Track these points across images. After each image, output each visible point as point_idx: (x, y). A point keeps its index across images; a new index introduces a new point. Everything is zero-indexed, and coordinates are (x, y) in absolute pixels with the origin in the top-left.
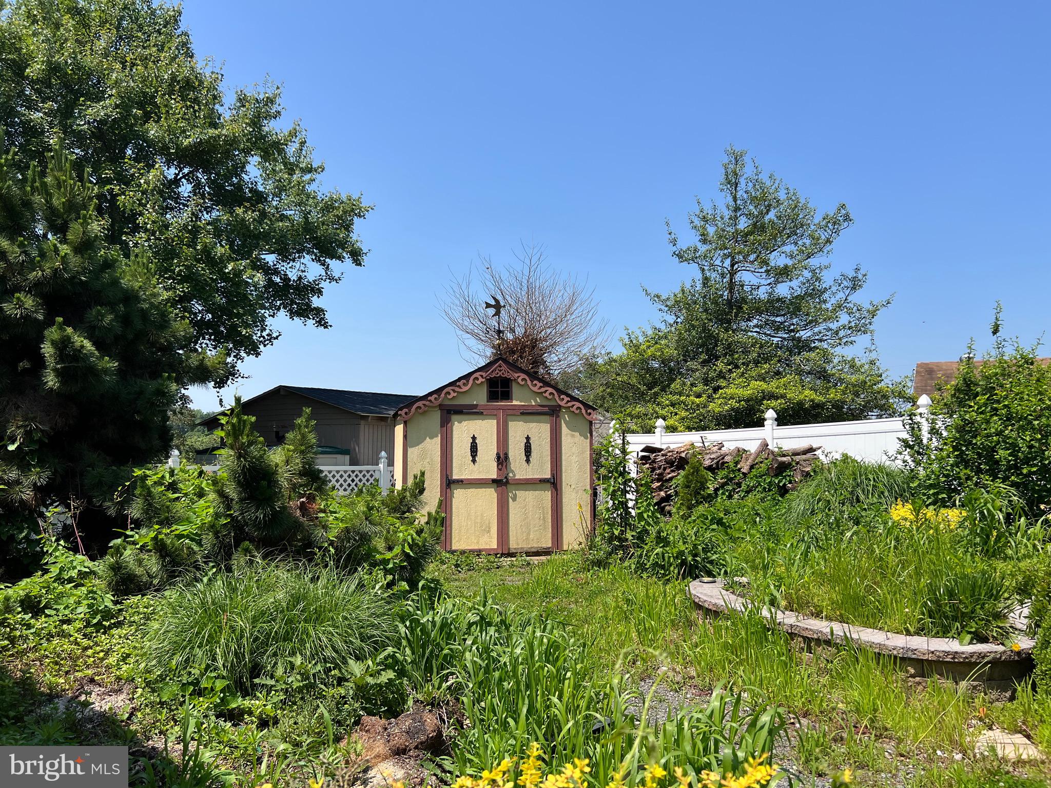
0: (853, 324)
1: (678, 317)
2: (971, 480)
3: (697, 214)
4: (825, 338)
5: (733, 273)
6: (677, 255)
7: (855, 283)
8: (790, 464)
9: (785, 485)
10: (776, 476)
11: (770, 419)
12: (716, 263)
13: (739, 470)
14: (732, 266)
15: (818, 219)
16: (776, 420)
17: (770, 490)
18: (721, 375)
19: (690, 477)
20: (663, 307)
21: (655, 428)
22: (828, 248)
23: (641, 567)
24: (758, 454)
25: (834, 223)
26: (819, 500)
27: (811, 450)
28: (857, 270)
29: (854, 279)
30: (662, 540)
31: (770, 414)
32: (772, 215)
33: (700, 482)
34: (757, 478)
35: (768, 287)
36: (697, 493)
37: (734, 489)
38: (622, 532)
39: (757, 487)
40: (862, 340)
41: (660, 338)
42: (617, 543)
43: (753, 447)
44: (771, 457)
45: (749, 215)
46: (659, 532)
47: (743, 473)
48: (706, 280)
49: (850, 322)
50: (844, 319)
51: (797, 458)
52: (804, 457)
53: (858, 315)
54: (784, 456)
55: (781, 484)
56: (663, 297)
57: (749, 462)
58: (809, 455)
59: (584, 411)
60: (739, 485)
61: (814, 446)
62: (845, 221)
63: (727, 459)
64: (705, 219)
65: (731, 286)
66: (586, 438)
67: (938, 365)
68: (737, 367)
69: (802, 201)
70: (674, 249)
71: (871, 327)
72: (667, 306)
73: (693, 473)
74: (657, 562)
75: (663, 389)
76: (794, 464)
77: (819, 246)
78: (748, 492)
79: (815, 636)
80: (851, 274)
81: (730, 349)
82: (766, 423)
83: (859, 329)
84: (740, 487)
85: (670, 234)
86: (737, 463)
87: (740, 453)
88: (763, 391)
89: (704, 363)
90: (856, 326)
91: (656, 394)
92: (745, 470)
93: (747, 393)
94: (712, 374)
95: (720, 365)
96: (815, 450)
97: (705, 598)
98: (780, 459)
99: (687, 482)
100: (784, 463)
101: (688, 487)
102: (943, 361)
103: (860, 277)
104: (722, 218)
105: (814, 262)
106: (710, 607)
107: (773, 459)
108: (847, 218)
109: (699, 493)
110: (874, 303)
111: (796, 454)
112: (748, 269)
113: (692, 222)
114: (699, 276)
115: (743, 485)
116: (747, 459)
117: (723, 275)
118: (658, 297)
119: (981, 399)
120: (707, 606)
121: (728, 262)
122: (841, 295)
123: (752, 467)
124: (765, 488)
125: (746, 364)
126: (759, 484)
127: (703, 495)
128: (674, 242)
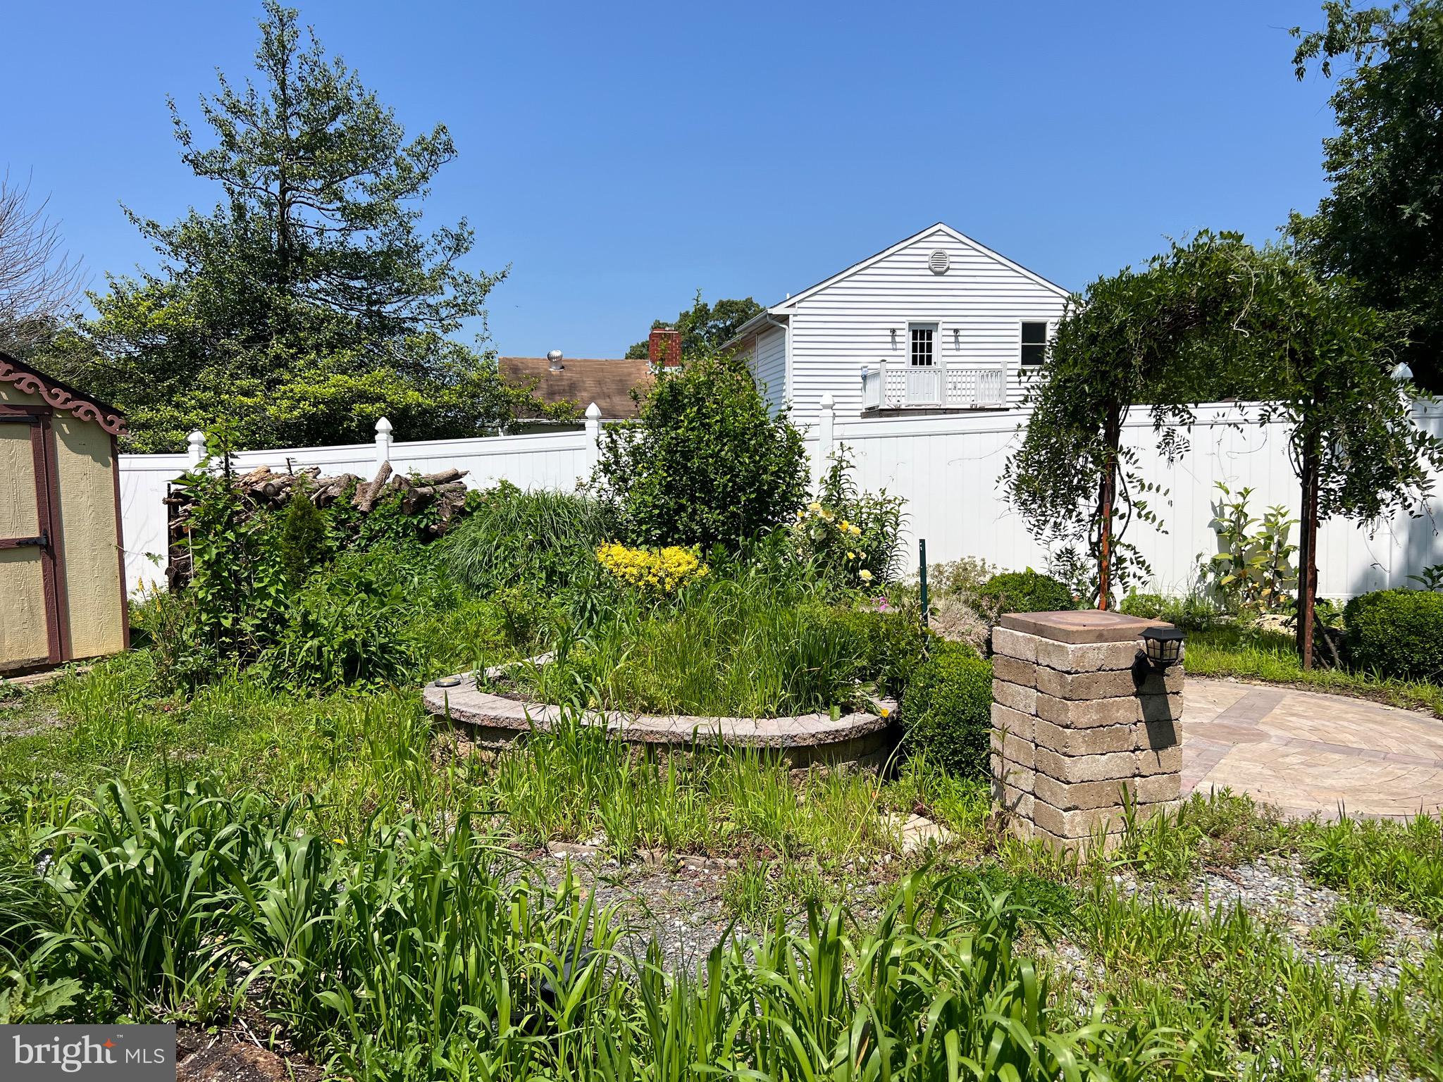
0: (460, 301)
1: (191, 264)
2: (685, 511)
3: (221, 98)
4: (421, 317)
5: (285, 205)
6: (191, 161)
7: (459, 244)
8: (432, 497)
9: (427, 526)
10: (414, 514)
11: (383, 432)
12: (258, 185)
13: (355, 508)
14: (283, 192)
15: (408, 142)
16: (391, 433)
17: (405, 535)
18: (278, 362)
19: (298, 523)
20: (163, 245)
21: (189, 444)
22: (422, 187)
23: (278, 673)
24: (381, 483)
25: (432, 153)
26: (498, 547)
27: (456, 476)
28: (463, 225)
29: (458, 238)
30: (309, 627)
31: (383, 425)
32: (338, 125)
33: (315, 530)
34: (385, 518)
35: (339, 234)
36: (311, 547)
37: (348, 537)
38: (236, 621)
39: (386, 531)
40: (471, 324)
41: (162, 297)
42: (228, 640)
43: (370, 474)
44: (405, 489)
45: (307, 119)
46: (306, 615)
47: (362, 513)
48: (239, 210)
49: (455, 298)
50: (450, 293)
51: (441, 488)
52: (448, 486)
53: (465, 289)
54: (423, 485)
55: (422, 526)
56: (164, 228)
57: (369, 495)
58: (453, 485)
59: (99, 418)
60: (355, 530)
61: (460, 471)
62: (446, 150)
63: (333, 491)
64: (235, 109)
65: (284, 227)
66: (106, 465)
67: (523, 361)
68: (301, 351)
69: (386, 112)
70: (186, 150)
71: (480, 308)
72: (171, 244)
73: (302, 517)
74: (307, 663)
75: (185, 383)
76: (438, 496)
77: (411, 183)
78: (370, 539)
79: (664, 740)
80: (455, 230)
81: (288, 323)
82: (377, 437)
83: (465, 308)
84: (357, 533)
85: (177, 123)
86: (350, 497)
87: (352, 483)
88: (350, 390)
89: (248, 343)
90: (465, 304)
91: (171, 390)
92: (364, 507)
93: (329, 391)
94: (263, 361)
95: (277, 347)
96: (460, 477)
97: (475, 711)
98: (420, 490)
99: (294, 531)
100: (423, 496)
101: (295, 538)
102: (529, 357)
103: (466, 235)
104: (266, 112)
105: (404, 204)
106: (485, 723)
107: (409, 492)
108: (449, 149)
109: (314, 547)
110: (486, 274)
111: (438, 482)
112: (310, 201)
113: (208, 111)
114: (227, 202)
115: (362, 528)
116: (364, 491)
117: (268, 205)
118: (155, 226)
119: (692, 411)
120: (479, 722)
121: (275, 187)
122: (439, 259)
123: (374, 504)
124: (397, 533)
125: (317, 347)
126: (390, 527)
127: (320, 549)
128: (186, 138)
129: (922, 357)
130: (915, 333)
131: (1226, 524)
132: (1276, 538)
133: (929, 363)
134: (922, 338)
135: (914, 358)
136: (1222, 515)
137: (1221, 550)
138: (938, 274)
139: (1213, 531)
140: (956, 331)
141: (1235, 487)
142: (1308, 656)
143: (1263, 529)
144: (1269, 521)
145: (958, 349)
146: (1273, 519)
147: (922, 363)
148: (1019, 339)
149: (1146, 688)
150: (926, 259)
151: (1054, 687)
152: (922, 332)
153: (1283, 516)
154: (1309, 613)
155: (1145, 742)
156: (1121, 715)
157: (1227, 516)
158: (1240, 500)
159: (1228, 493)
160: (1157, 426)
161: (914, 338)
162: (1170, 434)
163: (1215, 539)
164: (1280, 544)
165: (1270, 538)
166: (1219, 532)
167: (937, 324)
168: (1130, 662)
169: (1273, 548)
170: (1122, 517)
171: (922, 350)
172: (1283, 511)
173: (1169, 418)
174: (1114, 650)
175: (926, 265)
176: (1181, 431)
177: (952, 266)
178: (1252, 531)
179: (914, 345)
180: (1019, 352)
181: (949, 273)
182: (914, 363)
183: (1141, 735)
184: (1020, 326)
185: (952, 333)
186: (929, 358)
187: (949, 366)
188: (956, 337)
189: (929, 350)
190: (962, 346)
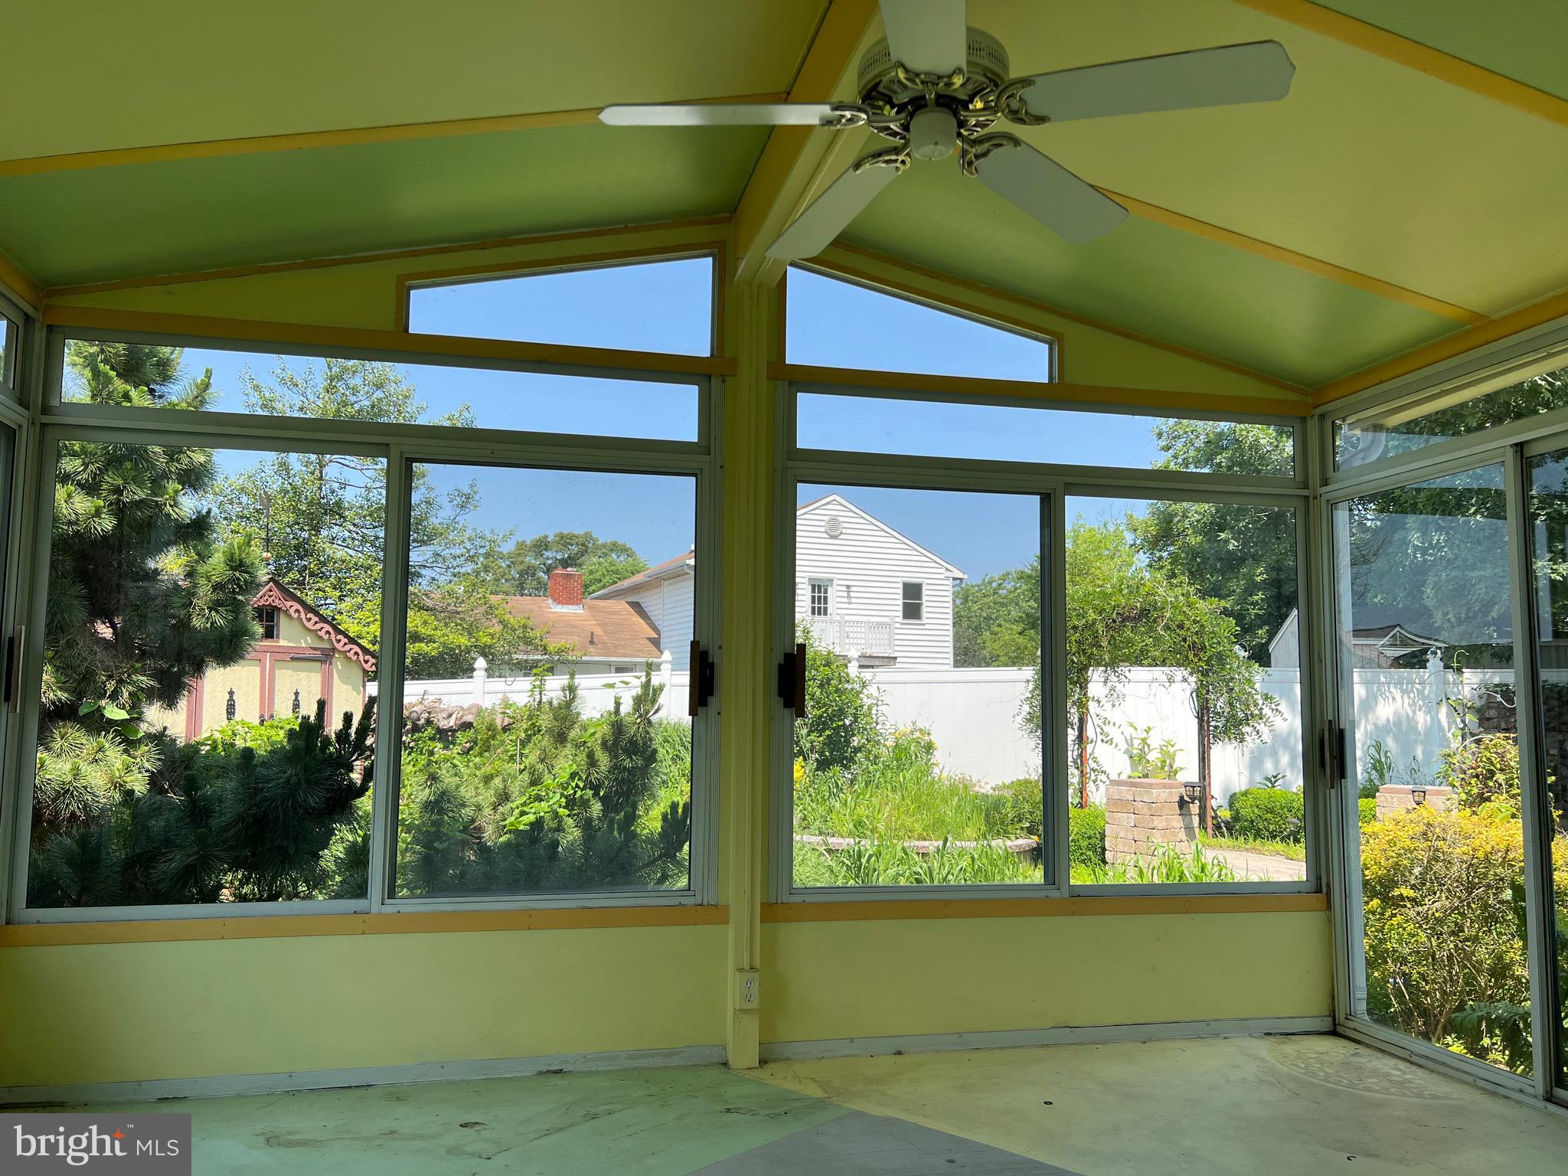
11: (480, 669)
16: (484, 670)
31: (481, 663)
59: (361, 658)
82: (478, 673)
129: (819, 608)
130: (813, 587)
131: (1135, 751)
132: (1168, 762)
133: (825, 614)
134: (819, 592)
135: (813, 609)
136: (1132, 745)
137: (1133, 771)
138: (835, 537)
139: (1126, 757)
140: (848, 587)
141: (1142, 725)
142: (1209, 830)
143: (1159, 756)
144: (1162, 750)
145: (850, 603)
146: (1165, 748)
147: (819, 614)
148: (900, 597)
149: (1184, 812)
150: (823, 523)
151: (1145, 810)
152: (819, 587)
153: (1172, 746)
154: (1208, 807)
155: (1184, 838)
156: (1175, 824)
157: (1136, 746)
158: (1144, 735)
159: (1136, 729)
160: (1105, 682)
161: (813, 591)
162: (1113, 689)
163: (1128, 761)
164: (1171, 766)
165: (1164, 762)
166: (1131, 757)
167: (832, 580)
168: (1178, 799)
169: (1166, 769)
170: (1092, 742)
171: (819, 603)
172: (1172, 743)
173: (1113, 678)
174: (1171, 793)
175: (823, 529)
176: (1119, 687)
177: (844, 531)
178: (1153, 756)
179: (813, 598)
180: (900, 608)
181: (842, 537)
182: (813, 613)
183: (1182, 835)
184: (900, 586)
185: (845, 589)
186: (826, 609)
187: (847, 618)
188: (848, 592)
189: (826, 602)
190: (853, 600)
